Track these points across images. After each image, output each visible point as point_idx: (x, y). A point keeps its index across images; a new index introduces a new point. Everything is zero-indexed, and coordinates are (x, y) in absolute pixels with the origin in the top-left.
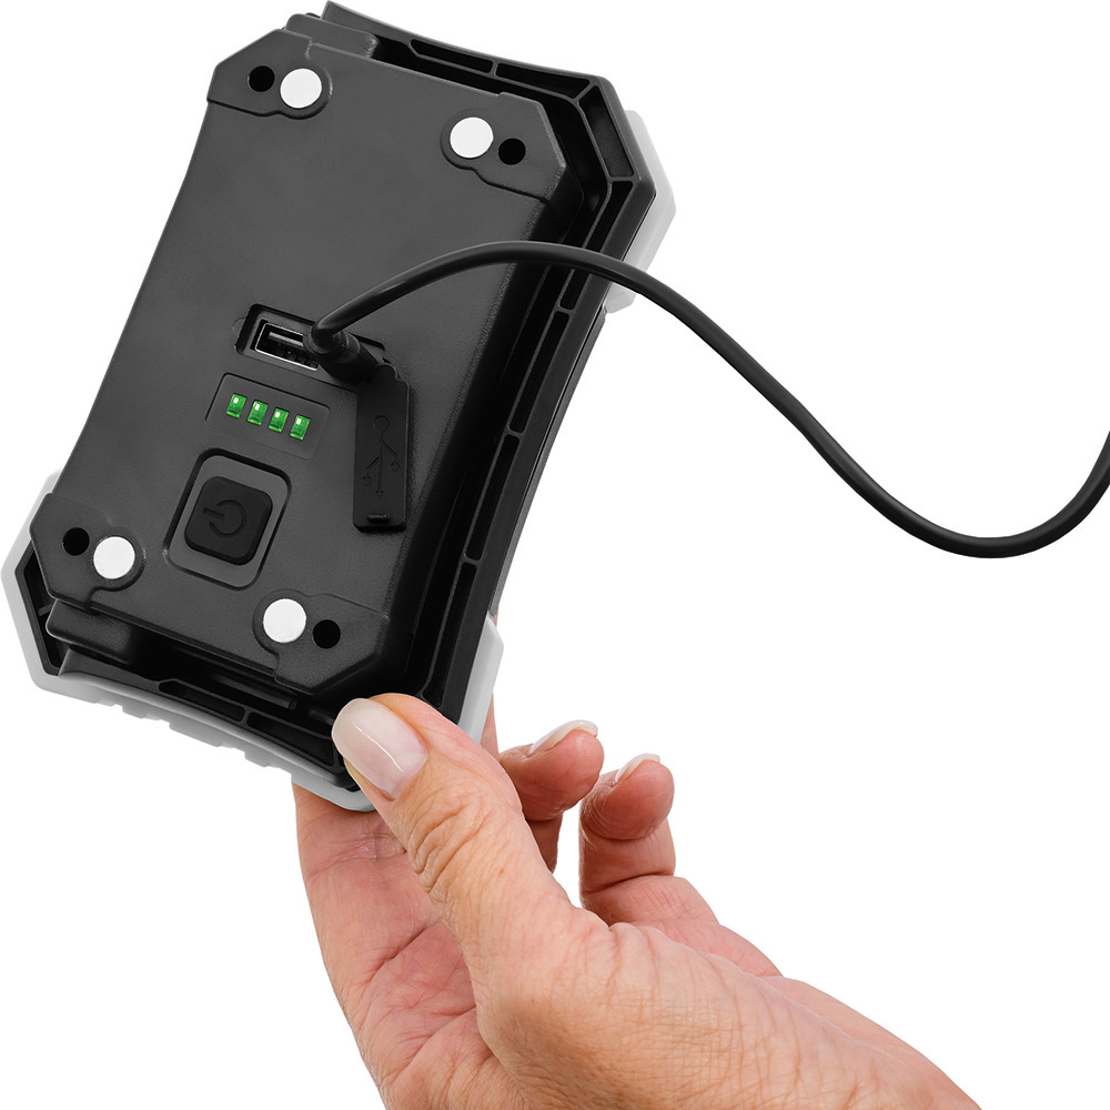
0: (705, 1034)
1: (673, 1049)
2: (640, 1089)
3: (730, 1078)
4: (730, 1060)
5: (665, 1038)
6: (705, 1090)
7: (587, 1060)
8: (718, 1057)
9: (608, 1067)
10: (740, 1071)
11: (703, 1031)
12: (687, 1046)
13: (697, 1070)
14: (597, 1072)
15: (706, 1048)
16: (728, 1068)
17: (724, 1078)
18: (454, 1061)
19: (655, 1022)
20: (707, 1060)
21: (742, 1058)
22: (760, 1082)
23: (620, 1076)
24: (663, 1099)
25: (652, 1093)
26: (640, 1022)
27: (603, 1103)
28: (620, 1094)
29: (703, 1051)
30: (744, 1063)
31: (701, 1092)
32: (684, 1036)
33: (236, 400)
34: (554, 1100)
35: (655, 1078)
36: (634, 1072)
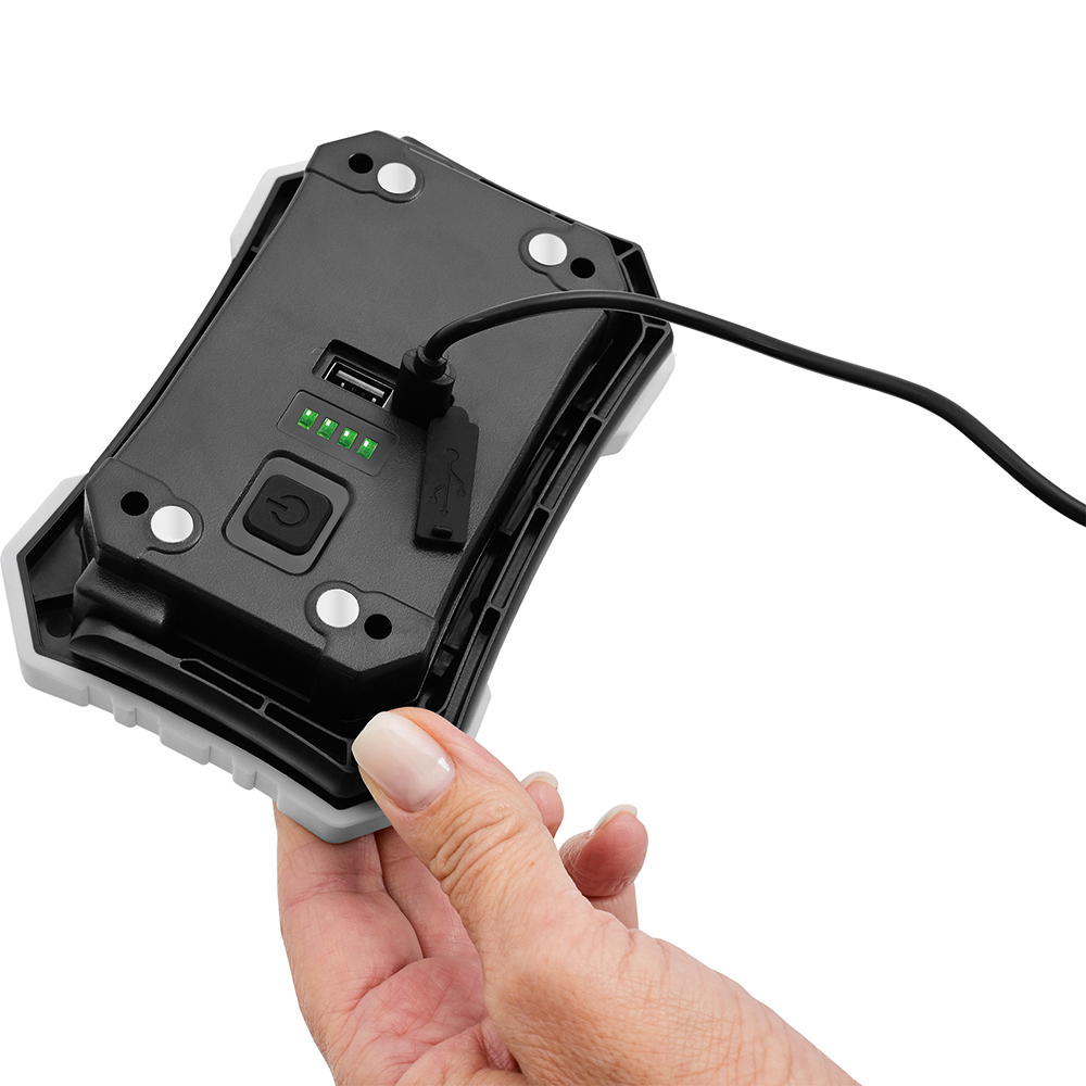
0: (707, 1022)
1: (676, 1030)
2: (638, 1061)
3: (727, 1065)
4: (729, 1048)
5: (670, 1018)
6: (702, 1072)
7: (588, 1025)
8: (718, 1044)
9: (610, 1035)
10: (736, 1061)
11: (707, 1018)
12: (690, 1029)
13: (697, 1052)
14: (598, 1040)
15: (708, 1034)
16: (727, 1056)
17: (722, 1064)
18: (444, 1073)
19: (662, 1001)
20: (707, 1045)
21: (739, 1049)
22: (755, 1074)
23: (621, 1045)
24: (660, 1074)
25: (650, 1067)
26: (648, 1000)
27: (598, 1073)
28: (617, 1064)
29: (704, 1036)
30: (742, 1054)
31: (698, 1073)
32: (688, 1020)
33: (309, 413)
34: (546, 1072)
35: (654, 1052)
36: (634, 1044)
